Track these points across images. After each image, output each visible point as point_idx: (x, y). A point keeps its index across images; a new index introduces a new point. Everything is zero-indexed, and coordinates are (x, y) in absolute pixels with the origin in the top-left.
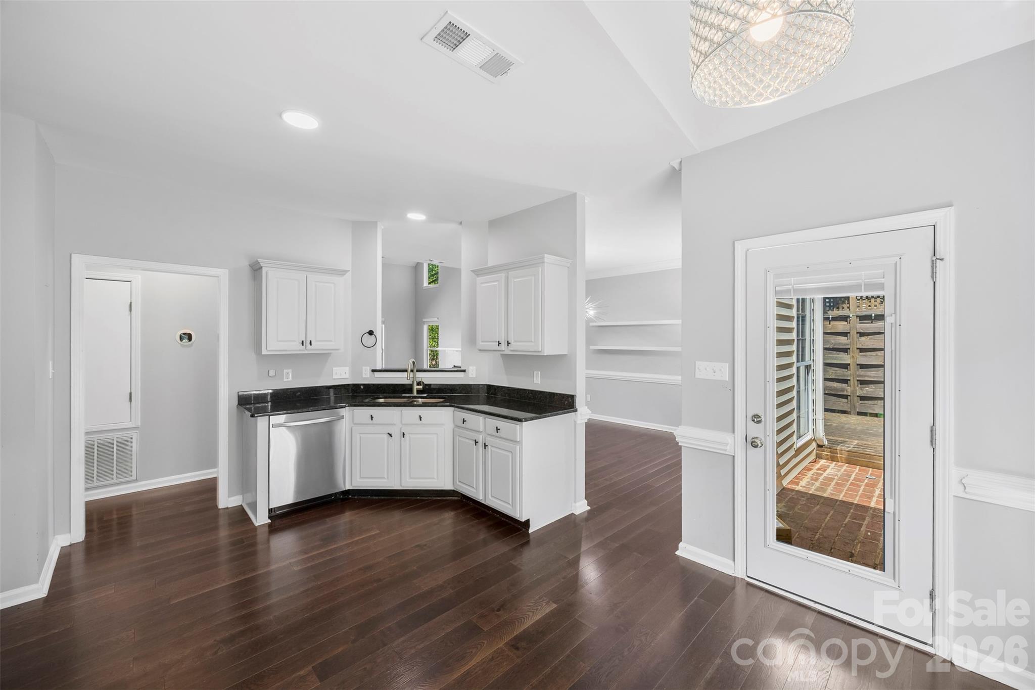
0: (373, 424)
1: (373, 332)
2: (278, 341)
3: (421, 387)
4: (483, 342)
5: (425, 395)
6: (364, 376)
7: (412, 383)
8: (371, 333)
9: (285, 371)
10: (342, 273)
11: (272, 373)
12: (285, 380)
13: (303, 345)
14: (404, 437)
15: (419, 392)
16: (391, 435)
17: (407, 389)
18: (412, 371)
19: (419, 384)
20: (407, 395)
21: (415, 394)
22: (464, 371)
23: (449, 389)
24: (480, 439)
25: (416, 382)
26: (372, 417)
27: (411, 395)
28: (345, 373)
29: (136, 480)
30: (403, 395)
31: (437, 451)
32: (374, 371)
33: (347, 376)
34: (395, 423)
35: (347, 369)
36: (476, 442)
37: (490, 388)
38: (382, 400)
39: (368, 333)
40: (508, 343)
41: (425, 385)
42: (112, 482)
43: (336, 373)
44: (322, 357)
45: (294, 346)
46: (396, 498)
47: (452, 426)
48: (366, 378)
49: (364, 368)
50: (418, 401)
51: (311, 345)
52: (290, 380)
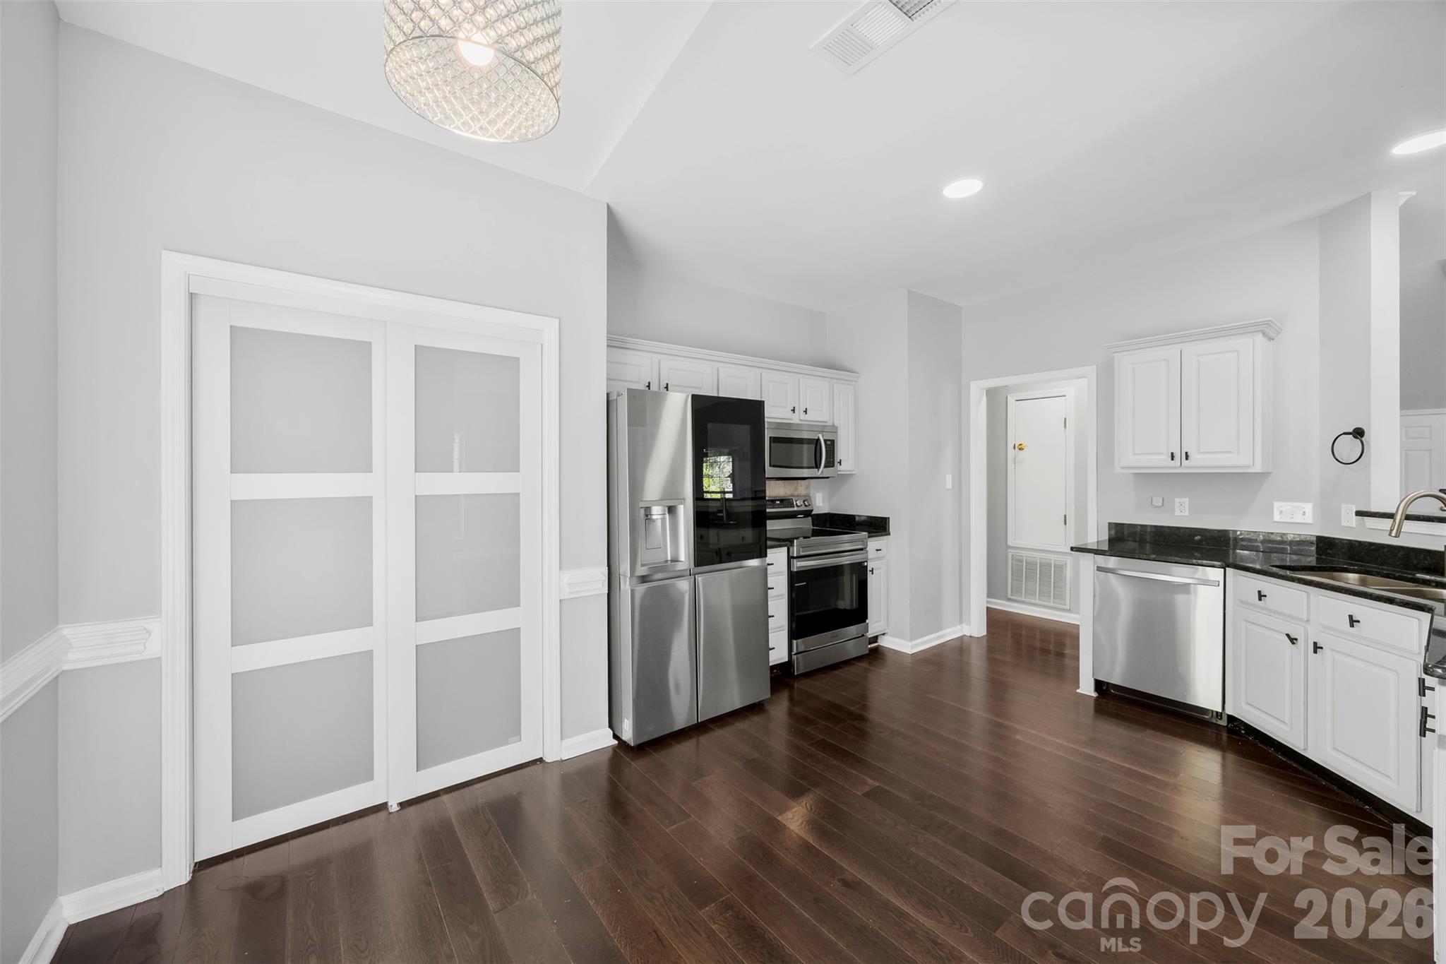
1: (1363, 430)
2: (1135, 454)
6: (1344, 523)
8: (1358, 433)
9: (1176, 500)
11: (1157, 502)
12: (1177, 514)
14: (1315, 651)
16: (1293, 641)
26: (1261, 596)
28: (1305, 514)
29: (1069, 611)
32: (1361, 514)
33: (1309, 518)
34: (1305, 619)
35: (1308, 508)
39: (1350, 433)
42: (1033, 601)
43: (1280, 512)
48: (1346, 527)
49: (1343, 506)
51: (1188, 459)
52: (1187, 514)
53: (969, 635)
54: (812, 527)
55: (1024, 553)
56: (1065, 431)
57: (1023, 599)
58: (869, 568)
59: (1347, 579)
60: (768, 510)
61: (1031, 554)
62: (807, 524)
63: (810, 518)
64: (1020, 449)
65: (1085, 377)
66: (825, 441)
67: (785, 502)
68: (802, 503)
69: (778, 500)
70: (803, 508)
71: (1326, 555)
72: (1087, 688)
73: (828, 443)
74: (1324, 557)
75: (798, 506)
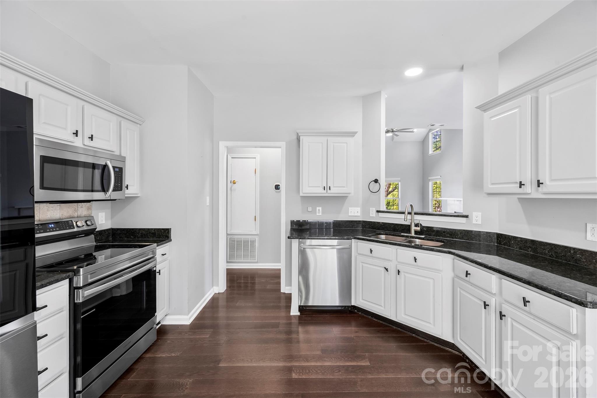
0: (372, 257)
1: (378, 180)
2: (309, 187)
3: (418, 229)
4: (492, 184)
5: (423, 236)
6: (371, 215)
7: (410, 224)
8: (376, 181)
9: (318, 208)
10: (352, 134)
11: (310, 209)
12: (318, 214)
13: (324, 190)
14: (399, 274)
15: (416, 232)
16: (387, 270)
17: (407, 228)
18: (410, 213)
19: (416, 225)
20: (405, 234)
21: (413, 234)
22: (467, 217)
23: (448, 233)
24: (492, 302)
25: (415, 223)
26: (371, 251)
27: (409, 235)
28: (358, 212)
29: (257, 262)
30: (402, 234)
31: (434, 297)
32: (378, 211)
33: (359, 214)
34: (391, 259)
35: (359, 209)
36: (486, 305)
37: (500, 237)
38: (383, 237)
39: (373, 181)
40: (539, 184)
41: (422, 227)
42: (240, 261)
43: (351, 212)
44: (341, 199)
45: (319, 191)
46: (393, 326)
47: (451, 274)
48: (373, 217)
49: (371, 209)
50: (415, 242)
51: (330, 190)
52: (321, 214)
53: (218, 292)
54: (95, 244)
55: (236, 237)
56: (255, 175)
57: (235, 261)
58: (157, 271)
59: (381, 237)
60: (37, 236)
61: (239, 237)
62: (89, 242)
63: (93, 236)
64: (234, 183)
65: (280, 148)
66: (114, 168)
67: (59, 224)
68: (84, 224)
69: (51, 223)
70: (85, 228)
71: (365, 228)
72: (295, 311)
73: (117, 170)
74: (365, 229)
75: (78, 226)
